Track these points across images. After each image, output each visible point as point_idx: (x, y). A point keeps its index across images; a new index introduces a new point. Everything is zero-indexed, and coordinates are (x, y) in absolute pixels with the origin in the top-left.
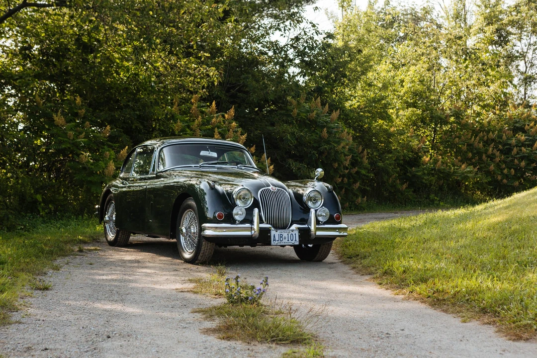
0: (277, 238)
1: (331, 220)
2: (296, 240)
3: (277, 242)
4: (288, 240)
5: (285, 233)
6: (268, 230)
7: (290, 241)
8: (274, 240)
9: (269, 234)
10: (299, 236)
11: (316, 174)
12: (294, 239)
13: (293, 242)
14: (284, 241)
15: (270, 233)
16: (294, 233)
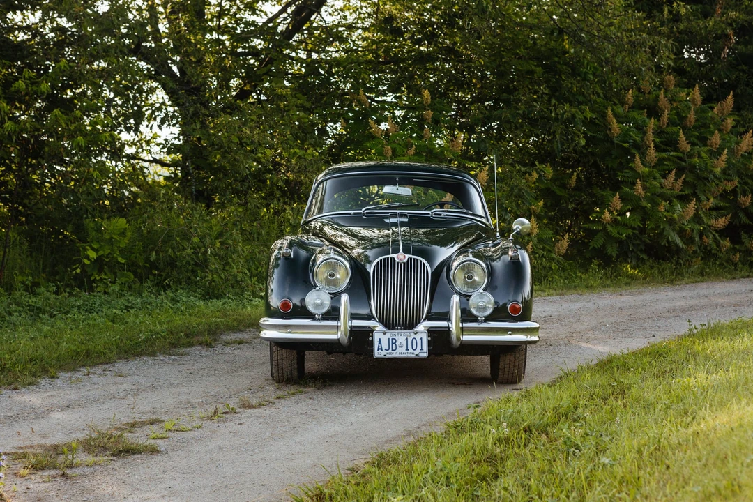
0: (385, 345)
1: (499, 313)
2: (422, 349)
3: (384, 352)
4: (407, 350)
5: (401, 336)
6: (370, 331)
7: (411, 350)
8: (380, 348)
9: (370, 339)
10: (429, 342)
11: (514, 227)
12: (419, 347)
13: (417, 352)
14: (399, 350)
15: (372, 337)
16: (418, 337)
